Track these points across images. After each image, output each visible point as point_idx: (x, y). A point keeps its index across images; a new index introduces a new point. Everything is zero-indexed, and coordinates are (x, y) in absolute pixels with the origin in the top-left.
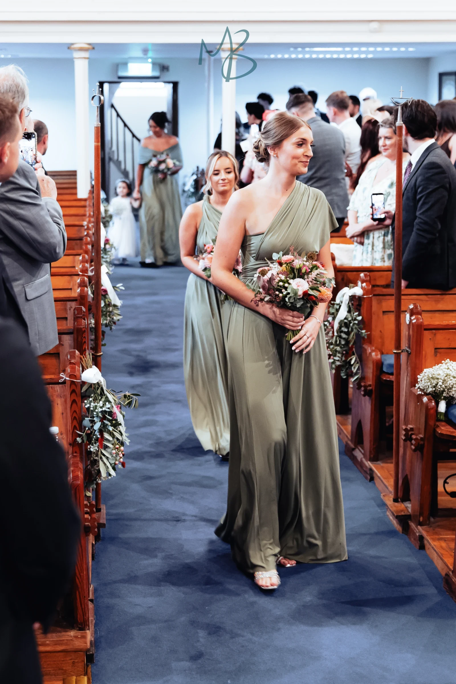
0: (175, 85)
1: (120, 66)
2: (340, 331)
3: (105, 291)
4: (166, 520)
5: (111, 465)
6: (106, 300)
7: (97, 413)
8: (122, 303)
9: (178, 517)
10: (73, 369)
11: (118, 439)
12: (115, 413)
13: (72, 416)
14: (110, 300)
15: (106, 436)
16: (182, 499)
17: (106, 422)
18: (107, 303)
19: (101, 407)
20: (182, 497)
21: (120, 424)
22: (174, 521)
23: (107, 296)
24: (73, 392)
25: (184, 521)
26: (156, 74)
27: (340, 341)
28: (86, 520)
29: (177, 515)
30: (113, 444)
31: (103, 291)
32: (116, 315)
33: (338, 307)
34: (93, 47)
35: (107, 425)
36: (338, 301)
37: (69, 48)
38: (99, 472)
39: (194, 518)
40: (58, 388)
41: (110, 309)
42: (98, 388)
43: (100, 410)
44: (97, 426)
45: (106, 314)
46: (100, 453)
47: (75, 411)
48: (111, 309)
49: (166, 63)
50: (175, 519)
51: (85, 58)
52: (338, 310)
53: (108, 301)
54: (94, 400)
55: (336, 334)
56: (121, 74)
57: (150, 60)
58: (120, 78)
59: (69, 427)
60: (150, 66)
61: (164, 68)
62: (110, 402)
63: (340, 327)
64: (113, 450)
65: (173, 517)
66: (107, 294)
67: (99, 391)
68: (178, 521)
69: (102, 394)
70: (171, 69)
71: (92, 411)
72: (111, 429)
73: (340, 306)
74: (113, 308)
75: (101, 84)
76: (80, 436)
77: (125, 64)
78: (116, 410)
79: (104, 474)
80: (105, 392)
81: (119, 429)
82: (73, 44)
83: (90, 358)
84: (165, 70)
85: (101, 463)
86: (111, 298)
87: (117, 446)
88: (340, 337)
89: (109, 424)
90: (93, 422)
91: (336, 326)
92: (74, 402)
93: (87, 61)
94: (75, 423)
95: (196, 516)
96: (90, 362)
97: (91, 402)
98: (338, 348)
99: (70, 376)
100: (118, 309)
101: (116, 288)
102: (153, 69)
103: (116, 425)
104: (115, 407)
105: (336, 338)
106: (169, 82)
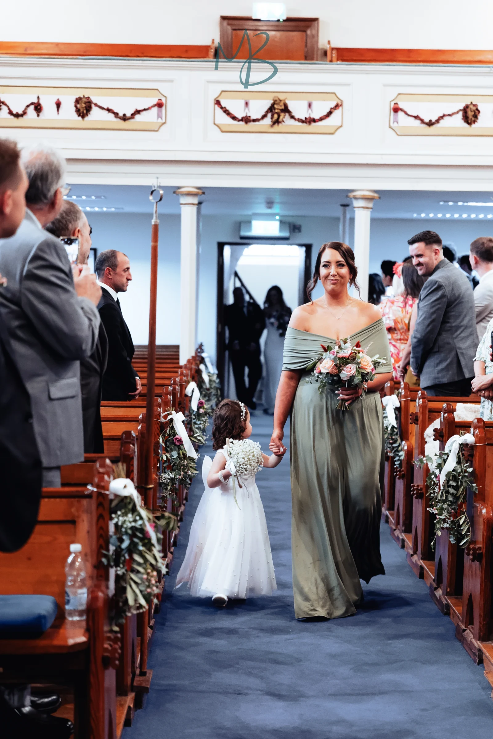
0: (308, 248)
1: (242, 225)
2: (447, 484)
3: (180, 441)
4: (225, 693)
5: (141, 591)
6: (181, 451)
7: (126, 528)
8: (199, 456)
9: (239, 690)
10: (102, 479)
11: (151, 565)
12: (147, 532)
13: (98, 532)
14: (185, 451)
15: (137, 558)
16: (250, 674)
17: (136, 540)
18: (181, 454)
19: (130, 522)
20: (249, 672)
21: (153, 545)
22: (235, 694)
23: (181, 446)
24: (100, 505)
25: (247, 694)
26: (286, 234)
27: (446, 496)
28: (106, 650)
29: (239, 689)
30: (144, 568)
31: (177, 441)
32: (191, 469)
33: (445, 457)
34: (203, 191)
35: (137, 544)
36: (446, 451)
37: (174, 192)
38: (126, 600)
39: (259, 692)
40: (85, 502)
41: (184, 462)
42: (129, 503)
43: (129, 525)
44: (126, 544)
45: (180, 468)
46: (128, 577)
47: (101, 528)
48: (186, 462)
49: (298, 222)
50: (237, 693)
51: (193, 204)
52: (445, 461)
53: (183, 454)
54: (123, 513)
55: (442, 488)
56: (244, 233)
57: (277, 217)
58: (242, 238)
59: (94, 546)
60: (277, 224)
61: (295, 228)
62: (141, 518)
63: (448, 481)
64: (143, 574)
65: (235, 691)
66: (182, 444)
67: (130, 506)
68: (240, 694)
69: (134, 510)
70: (303, 229)
71: (122, 526)
72: (141, 548)
73: (448, 457)
74: (189, 462)
75: (221, 246)
76: (106, 556)
77: (249, 223)
78: (150, 529)
79: (131, 602)
80: (138, 508)
81: (152, 552)
82: (179, 188)
83: (123, 469)
84: (297, 231)
85: (129, 590)
86: (186, 449)
87: (149, 571)
88: (447, 492)
89: (140, 544)
90: (121, 541)
91: (443, 478)
92: (100, 517)
93: (195, 208)
94: (101, 541)
95: (261, 691)
96: (123, 473)
97: (119, 516)
98: (445, 506)
99: (98, 486)
100: (194, 462)
101: (192, 438)
102: (281, 229)
103: (149, 545)
104: (147, 524)
105: (442, 493)
106: (301, 245)
